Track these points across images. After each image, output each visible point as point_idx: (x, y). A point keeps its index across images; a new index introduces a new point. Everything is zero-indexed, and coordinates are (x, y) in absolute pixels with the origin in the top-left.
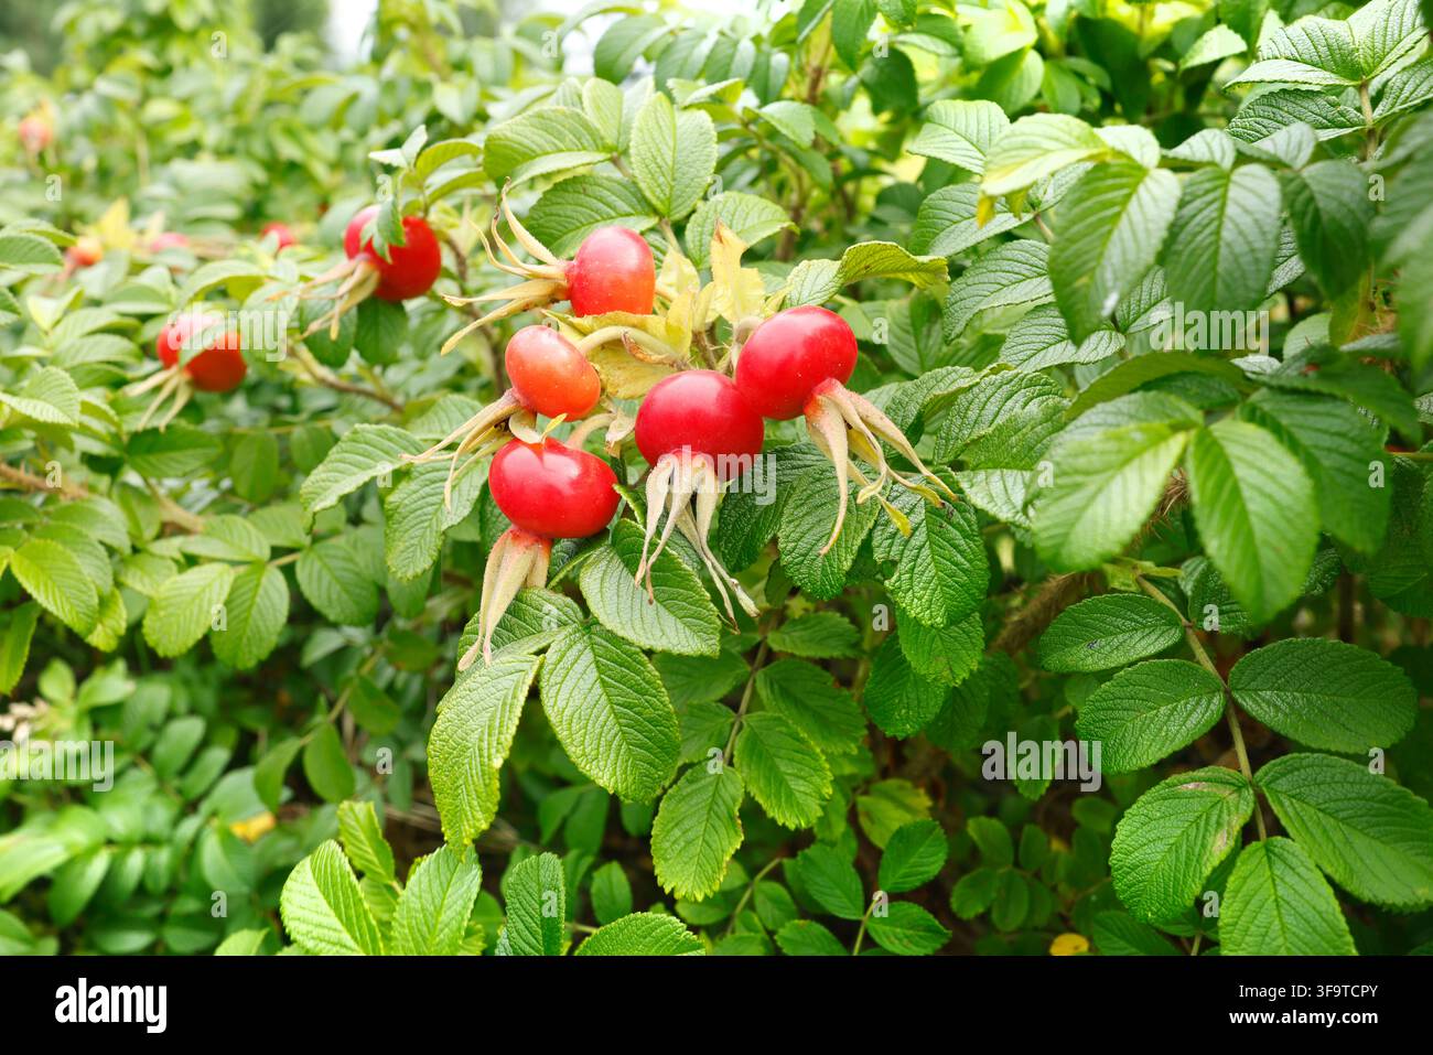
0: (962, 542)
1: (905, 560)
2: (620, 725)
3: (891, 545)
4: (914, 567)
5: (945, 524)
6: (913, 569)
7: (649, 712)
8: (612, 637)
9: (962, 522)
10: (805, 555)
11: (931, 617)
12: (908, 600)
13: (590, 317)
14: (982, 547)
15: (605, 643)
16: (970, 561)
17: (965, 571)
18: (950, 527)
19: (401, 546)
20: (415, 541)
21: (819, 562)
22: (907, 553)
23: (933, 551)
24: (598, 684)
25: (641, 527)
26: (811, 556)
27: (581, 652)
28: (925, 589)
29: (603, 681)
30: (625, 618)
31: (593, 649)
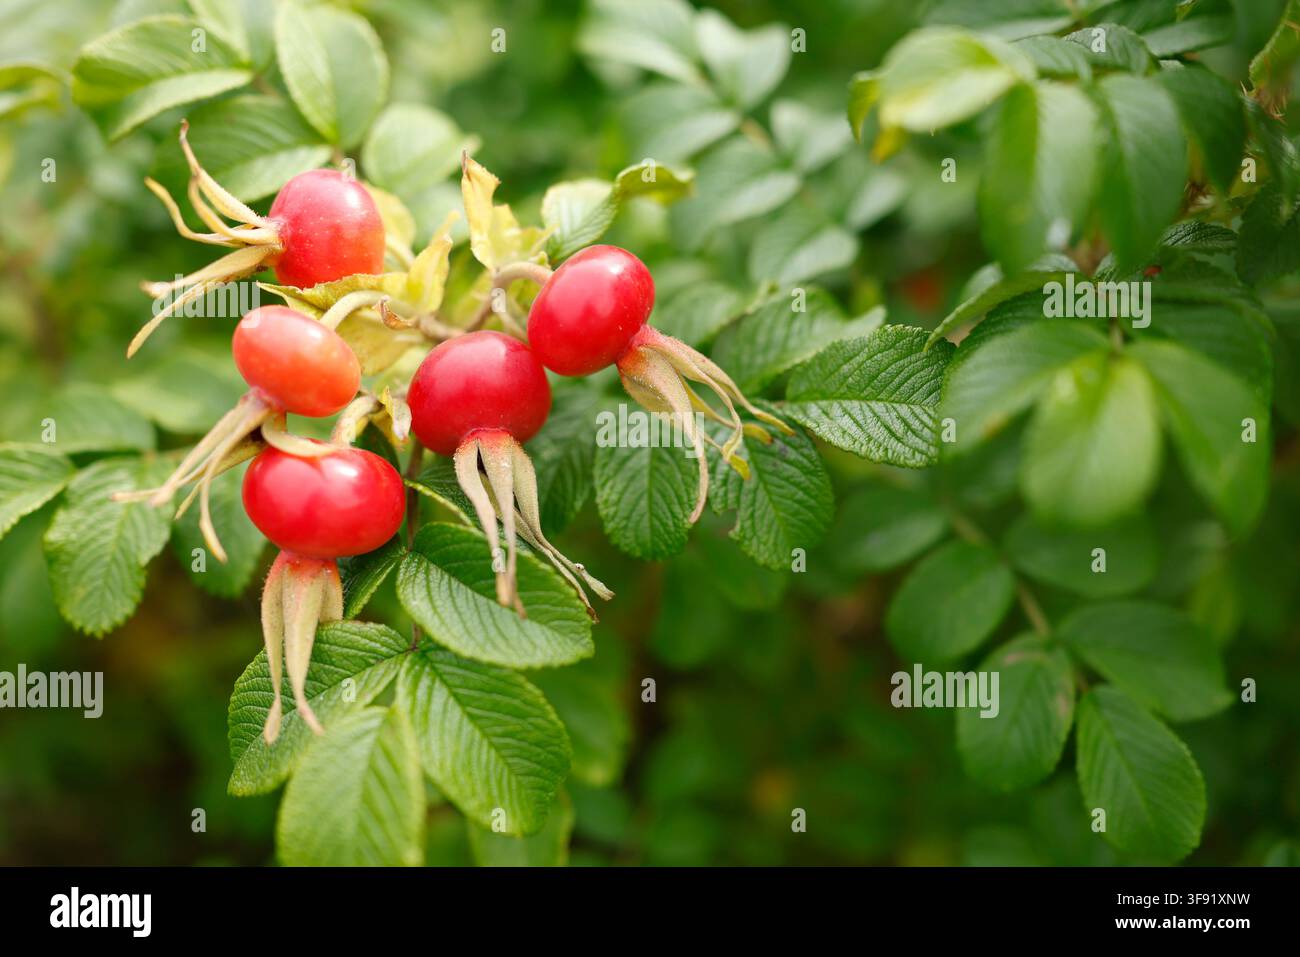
0: (803, 479)
1: (743, 506)
2: (503, 757)
3: (726, 493)
4: (754, 511)
5: (779, 462)
6: (752, 515)
7: (536, 735)
8: (472, 664)
9: (801, 458)
10: (628, 518)
11: (780, 560)
12: (754, 548)
13: (322, 285)
14: (828, 482)
15: (460, 672)
16: (815, 497)
17: (810, 508)
18: (785, 465)
19: (81, 592)
20: (100, 582)
21: (645, 523)
22: (743, 498)
23: (769, 492)
24: (466, 720)
25: (474, 530)
26: (635, 517)
27: (431, 689)
28: (769, 532)
29: (471, 717)
30: (480, 637)
31: (444, 682)
